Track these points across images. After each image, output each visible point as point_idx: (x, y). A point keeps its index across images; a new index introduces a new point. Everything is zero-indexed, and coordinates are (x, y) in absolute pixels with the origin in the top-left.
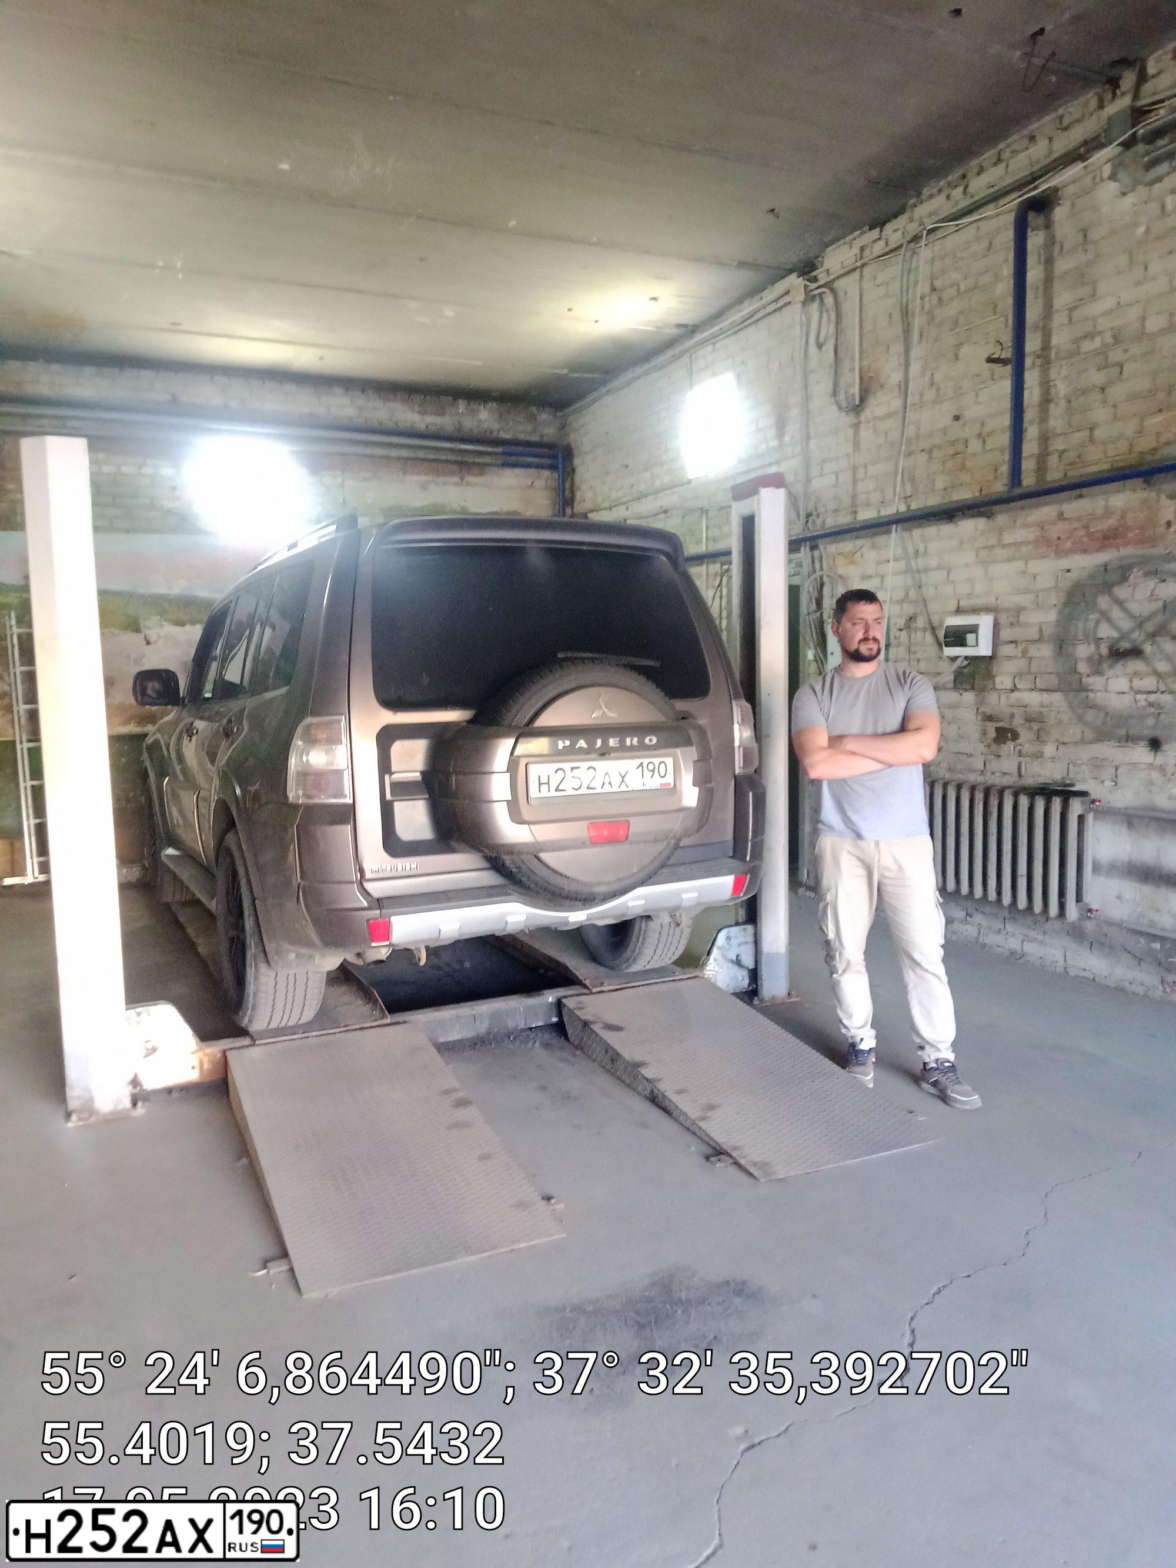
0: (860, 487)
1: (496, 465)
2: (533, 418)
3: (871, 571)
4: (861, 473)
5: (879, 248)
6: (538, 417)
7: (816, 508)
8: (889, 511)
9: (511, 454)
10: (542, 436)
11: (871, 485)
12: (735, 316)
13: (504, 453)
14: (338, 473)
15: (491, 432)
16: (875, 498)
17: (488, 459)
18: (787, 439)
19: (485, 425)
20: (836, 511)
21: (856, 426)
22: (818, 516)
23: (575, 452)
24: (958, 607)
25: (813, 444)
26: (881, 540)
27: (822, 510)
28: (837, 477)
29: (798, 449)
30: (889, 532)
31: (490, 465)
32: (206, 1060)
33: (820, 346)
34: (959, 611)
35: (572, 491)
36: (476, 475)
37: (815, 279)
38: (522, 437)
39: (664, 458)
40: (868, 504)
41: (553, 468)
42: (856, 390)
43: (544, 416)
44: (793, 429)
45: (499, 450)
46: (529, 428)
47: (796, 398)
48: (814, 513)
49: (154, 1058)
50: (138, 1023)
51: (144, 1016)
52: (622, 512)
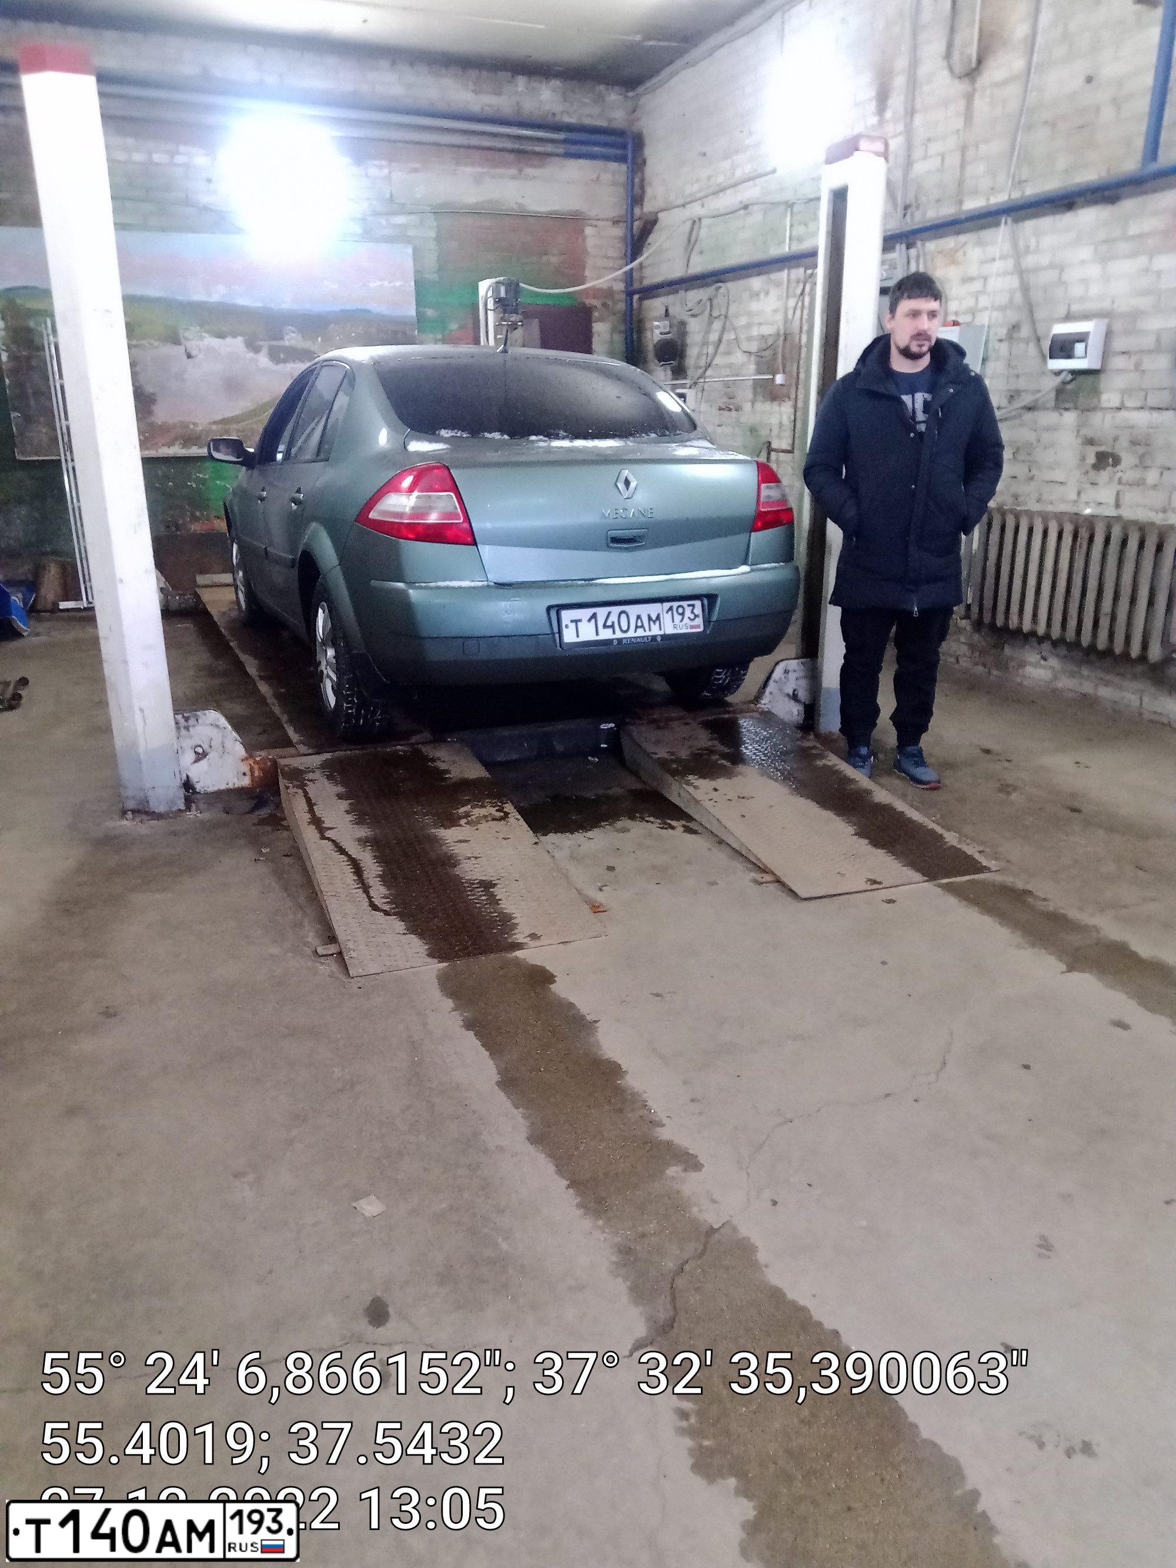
0: (970, 170)
1: (558, 155)
2: (600, 99)
3: (973, 270)
4: (971, 154)
6: (607, 98)
7: (917, 199)
8: (1000, 199)
9: (574, 142)
10: (610, 121)
11: (981, 168)
13: (565, 141)
14: (384, 163)
15: (554, 114)
16: (985, 184)
17: (549, 148)
18: (888, 114)
19: (547, 107)
20: (938, 201)
21: (969, 98)
22: (918, 207)
23: (647, 141)
24: (1069, 312)
25: (918, 120)
26: (987, 234)
27: (923, 199)
28: (943, 160)
29: (901, 127)
30: (997, 224)
31: (550, 155)
32: (256, 767)
34: (1069, 318)
35: (642, 188)
36: (535, 167)
38: (587, 121)
39: (746, 142)
40: (975, 192)
41: (622, 159)
42: (973, 49)
43: (613, 97)
44: (896, 102)
45: (561, 136)
46: (596, 110)
47: (901, 63)
48: (914, 205)
49: (204, 763)
50: (187, 728)
51: (192, 722)
52: (696, 210)
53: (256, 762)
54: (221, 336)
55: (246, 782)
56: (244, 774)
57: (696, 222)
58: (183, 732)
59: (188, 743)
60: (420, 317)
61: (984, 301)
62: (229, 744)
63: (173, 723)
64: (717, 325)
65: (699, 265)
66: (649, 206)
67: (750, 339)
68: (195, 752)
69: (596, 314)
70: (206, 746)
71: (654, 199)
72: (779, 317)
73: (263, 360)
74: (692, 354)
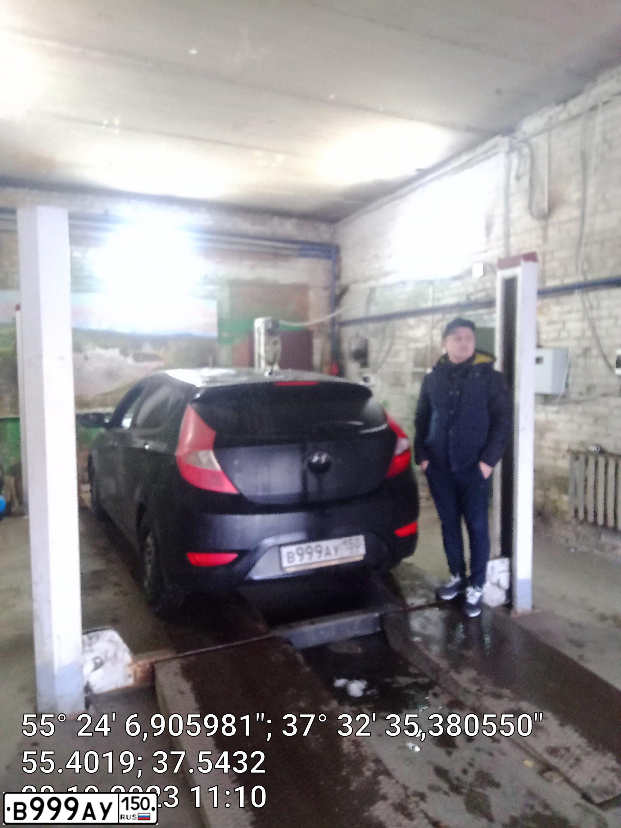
0: (548, 265)
1: (294, 256)
2: (316, 228)
3: (555, 317)
4: (548, 257)
5: (563, 116)
6: (320, 228)
8: (568, 281)
9: (304, 250)
10: (321, 239)
11: (556, 264)
12: (457, 163)
13: (300, 249)
15: (292, 236)
16: (560, 272)
17: (289, 252)
18: (492, 236)
19: (289, 232)
21: (545, 229)
23: (342, 249)
25: (512, 240)
26: (564, 299)
29: (501, 243)
30: (572, 294)
31: (291, 255)
32: (139, 669)
33: (518, 178)
35: (340, 271)
36: (283, 261)
37: (515, 138)
38: (310, 239)
40: (554, 277)
41: (329, 258)
42: (545, 206)
43: (323, 227)
44: (498, 230)
45: (297, 246)
46: (314, 234)
47: (500, 211)
49: (100, 671)
50: (90, 645)
51: (94, 640)
52: (372, 283)
53: (138, 666)
54: (106, 347)
55: (130, 682)
56: (129, 676)
57: (373, 290)
58: (87, 648)
59: (90, 657)
60: (220, 337)
61: (564, 334)
62: (120, 654)
63: (80, 644)
64: (388, 342)
65: (374, 311)
66: (344, 281)
67: (409, 350)
68: (96, 663)
69: (315, 334)
70: (103, 657)
71: (347, 277)
72: (427, 339)
73: (130, 361)
74: (372, 357)
